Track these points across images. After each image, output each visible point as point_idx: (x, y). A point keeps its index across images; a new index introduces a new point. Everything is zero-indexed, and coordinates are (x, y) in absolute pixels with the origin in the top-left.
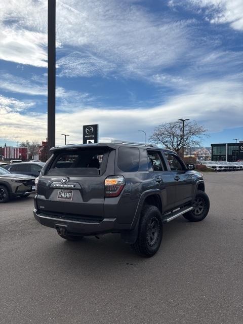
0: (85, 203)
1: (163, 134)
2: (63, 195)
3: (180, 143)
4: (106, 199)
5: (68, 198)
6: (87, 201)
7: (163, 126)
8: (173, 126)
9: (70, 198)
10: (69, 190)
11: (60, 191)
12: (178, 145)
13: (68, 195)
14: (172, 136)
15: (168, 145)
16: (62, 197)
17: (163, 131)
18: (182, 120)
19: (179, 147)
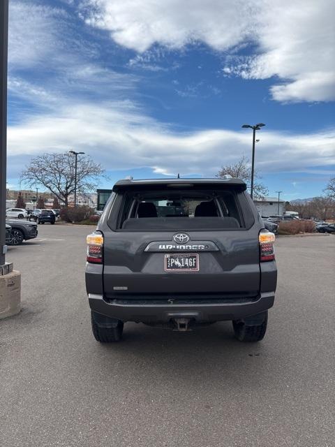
0: (226, 272)
1: (45, 170)
2: (177, 263)
3: (70, 186)
4: (263, 265)
5: (190, 267)
6: (230, 270)
7: (45, 158)
8: (59, 159)
9: (195, 267)
10: (190, 255)
11: (168, 256)
12: (67, 188)
13: (188, 262)
14: (57, 175)
15: (52, 187)
16: (175, 266)
17: (44, 165)
18: (74, 153)
19: (69, 190)
